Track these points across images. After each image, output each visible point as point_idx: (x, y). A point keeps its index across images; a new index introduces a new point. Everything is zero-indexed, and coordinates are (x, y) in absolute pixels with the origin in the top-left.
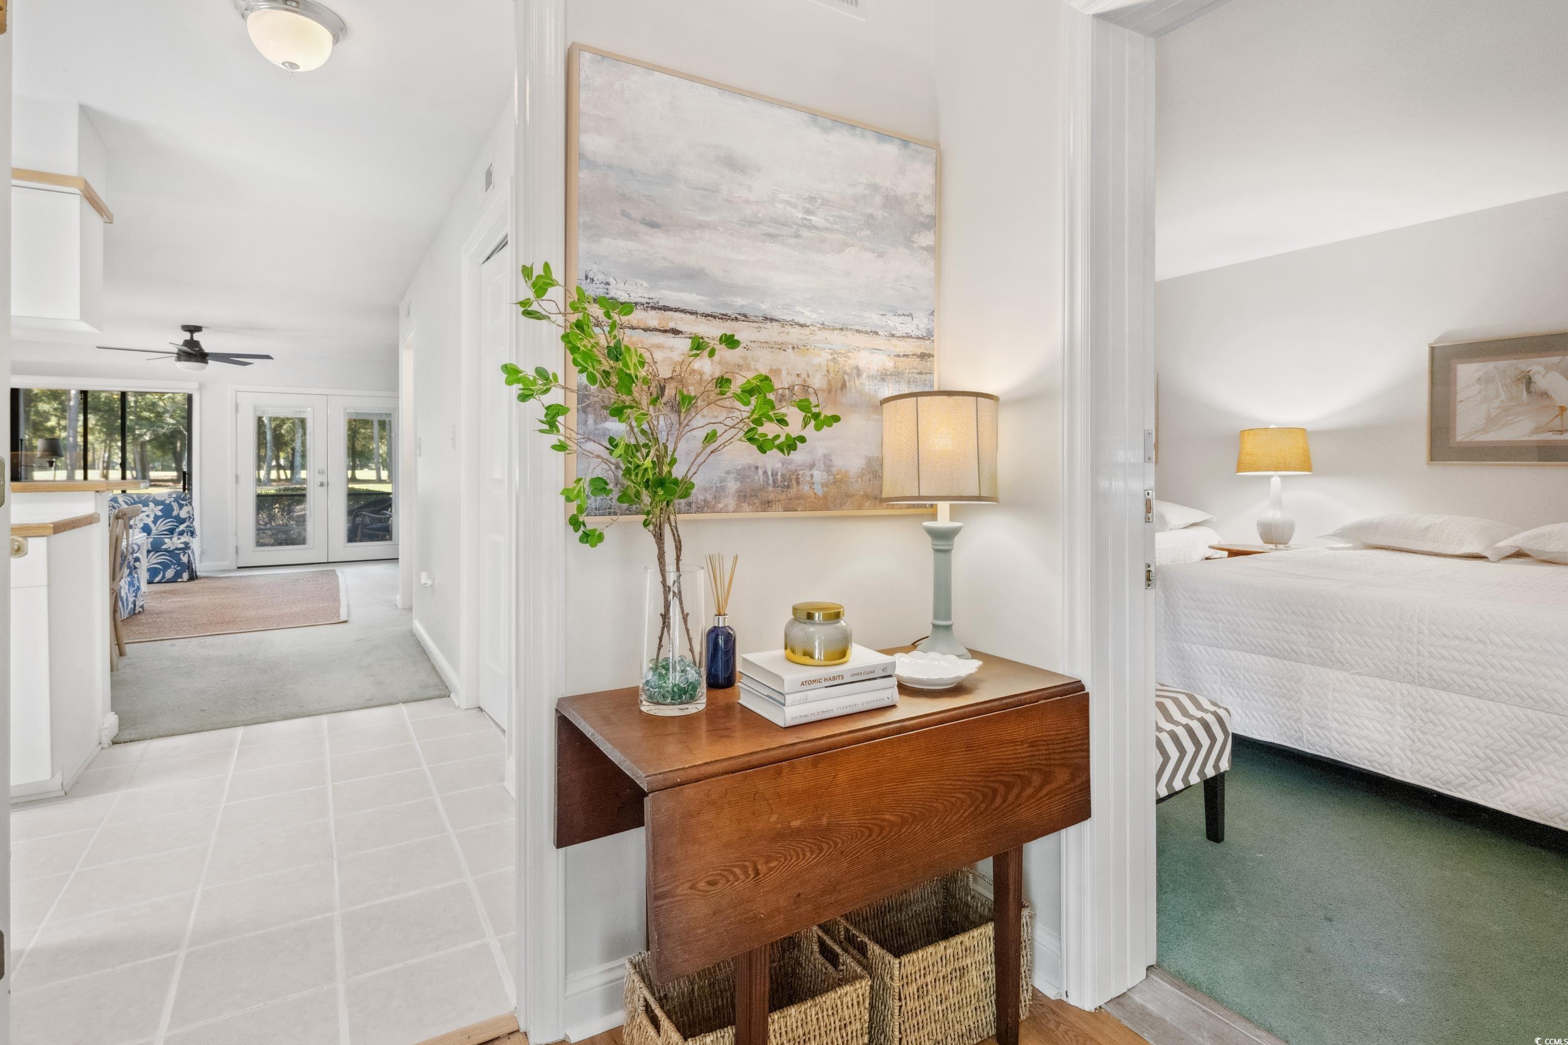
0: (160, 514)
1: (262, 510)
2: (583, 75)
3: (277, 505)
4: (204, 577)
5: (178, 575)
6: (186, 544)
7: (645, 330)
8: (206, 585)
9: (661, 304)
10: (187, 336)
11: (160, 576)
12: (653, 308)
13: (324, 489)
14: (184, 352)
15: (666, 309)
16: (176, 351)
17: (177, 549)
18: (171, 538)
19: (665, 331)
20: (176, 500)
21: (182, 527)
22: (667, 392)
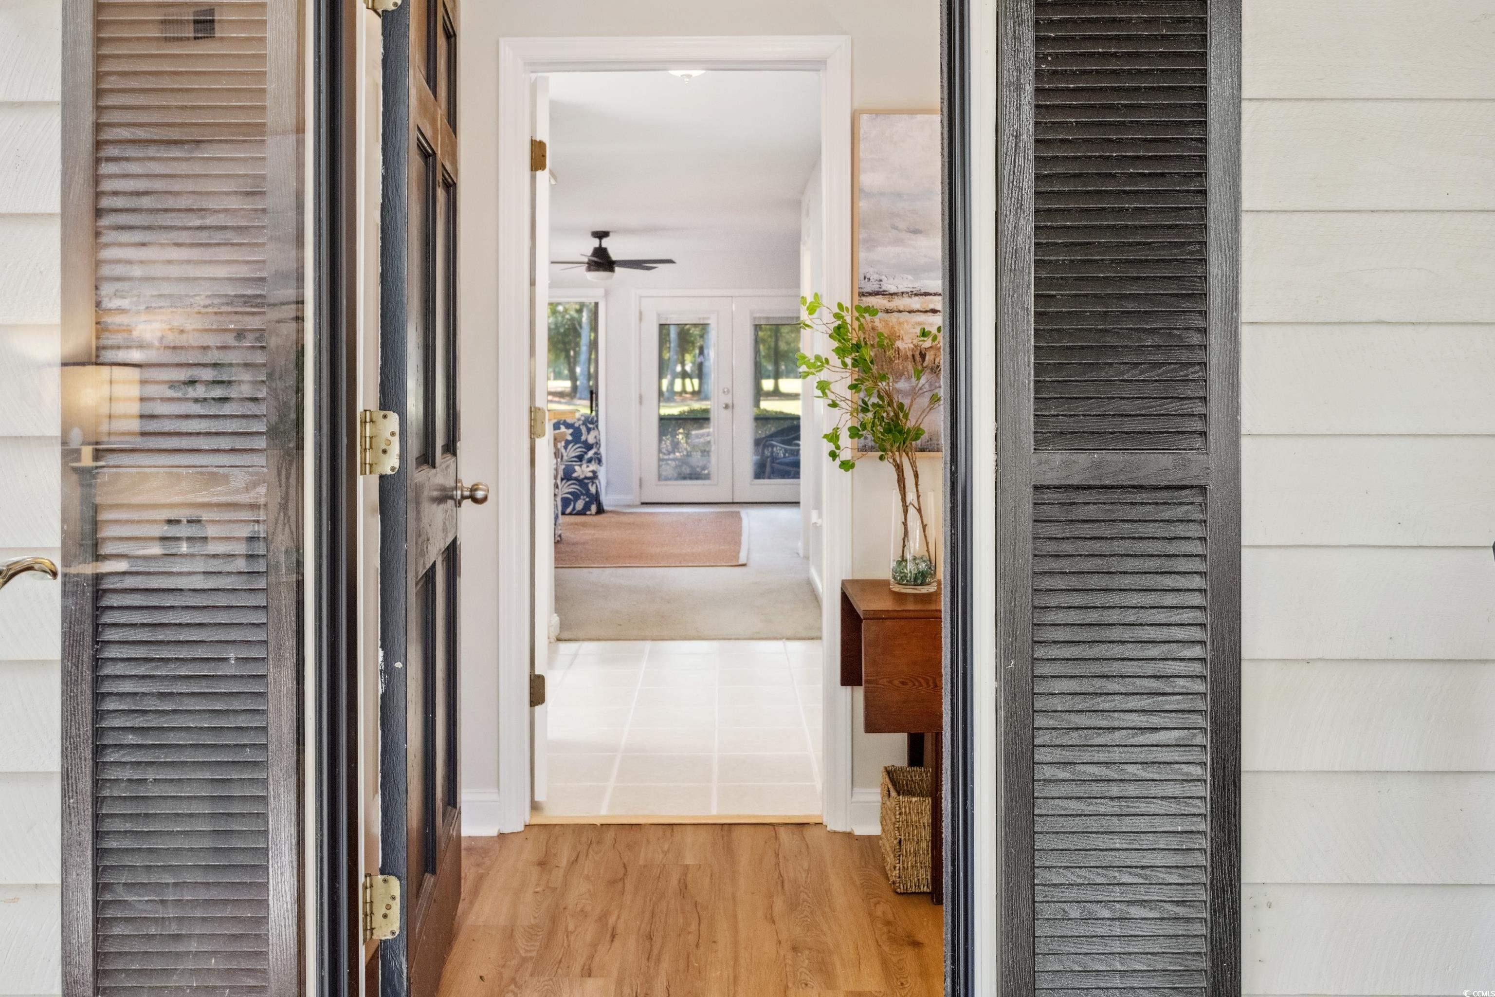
0: (570, 438)
1: (666, 435)
2: (862, 131)
3: (681, 431)
4: (611, 512)
5: (587, 507)
6: (594, 472)
7: (910, 312)
8: (613, 520)
9: (923, 291)
10: (596, 243)
11: (571, 507)
12: (916, 295)
13: (729, 411)
14: (595, 262)
15: (926, 294)
16: (586, 260)
17: (586, 478)
18: (580, 466)
19: (926, 312)
20: (584, 424)
21: (590, 454)
22: (927, 357)
